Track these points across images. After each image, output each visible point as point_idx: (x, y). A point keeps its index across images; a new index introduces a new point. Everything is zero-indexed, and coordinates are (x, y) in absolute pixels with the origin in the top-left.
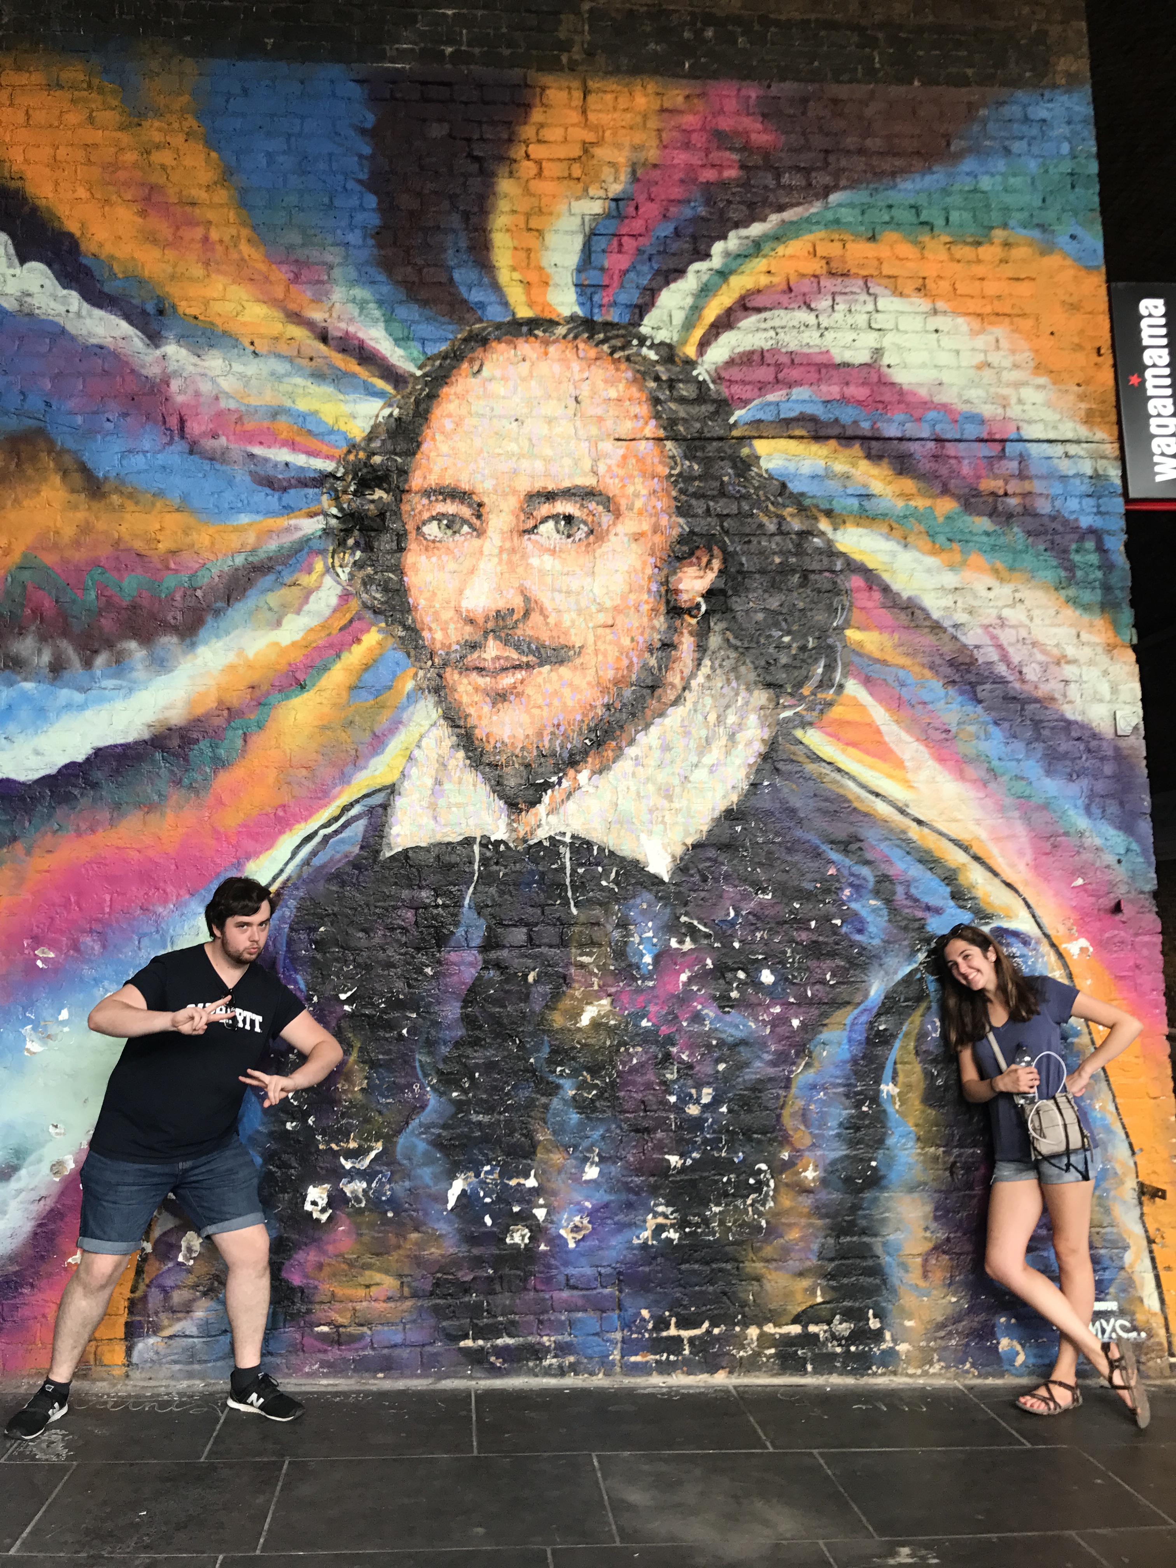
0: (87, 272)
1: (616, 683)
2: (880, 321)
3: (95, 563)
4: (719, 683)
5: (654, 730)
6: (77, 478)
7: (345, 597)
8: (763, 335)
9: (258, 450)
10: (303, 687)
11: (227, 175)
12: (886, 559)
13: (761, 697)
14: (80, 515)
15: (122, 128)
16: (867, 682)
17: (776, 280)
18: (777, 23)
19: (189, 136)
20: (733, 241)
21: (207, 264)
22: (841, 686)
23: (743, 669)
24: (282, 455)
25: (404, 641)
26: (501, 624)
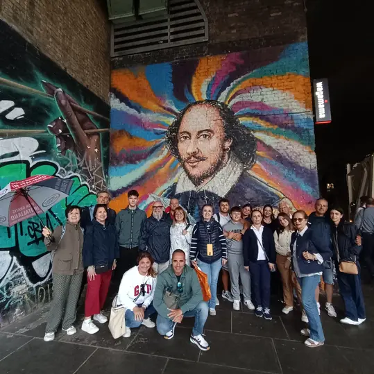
0: (130, 102)
1: (214, 164)
2: (263, 93)
3: (132, 149)
4: (232, 162)
6: (129, 136)
8: (240, 99)
9: (155, 129)
10: (162, 167)
11: (149, 84)
12: (264, 138)
14: (129, 142)
15: (134, 79)
16: (260, 161)
17: (242, 88)
18: (243, 40)
19: (144, 79)
20: (235, 82)
21: (147, 99)
22: (255, 162)
23: (237, 160)
24: (159, 129)
25: (178, 158)
26: (194, 154)
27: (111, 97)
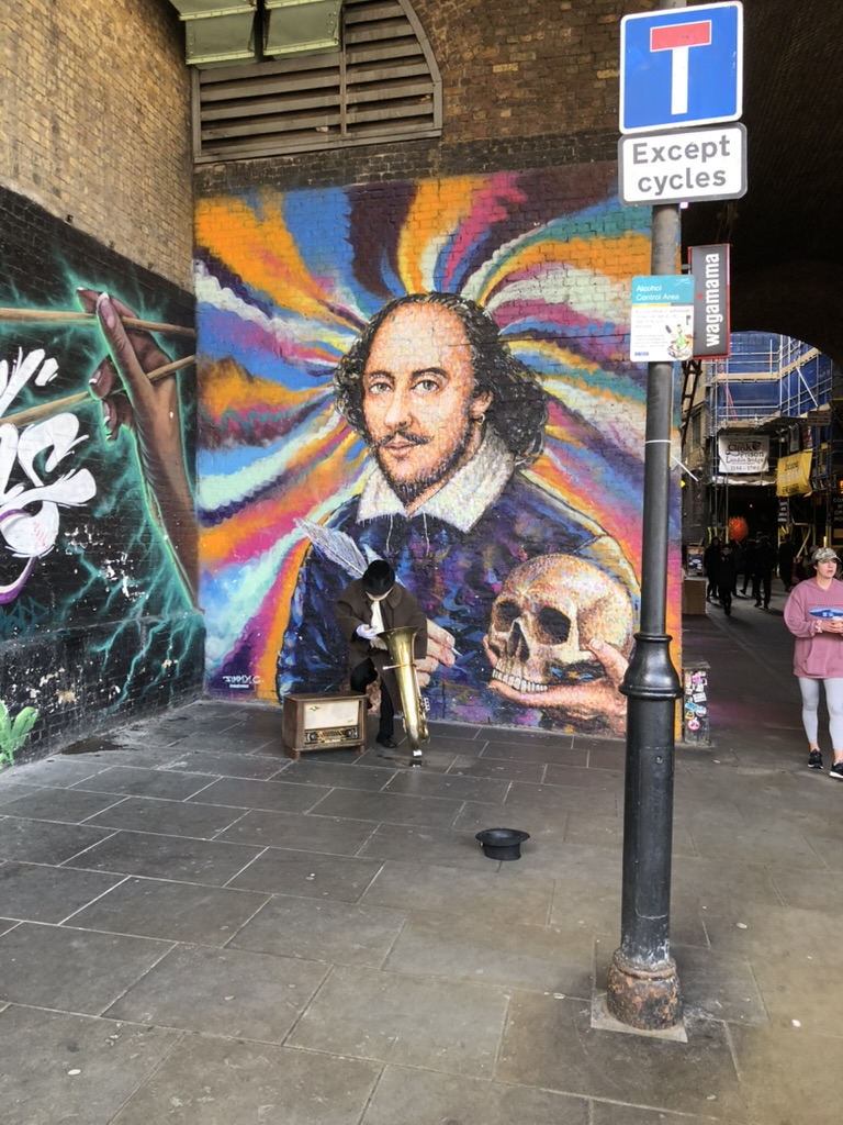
0: (244, 289)
1: (446, 451)
2: (568, 281)
3: (253, 409)
4: (490, 451)
5: (462, 471)
6: (244, 375)
7: (342, 419)
8: (514, 293)
9: (309, 360)
10: (327, 456)
11: (295, 242)
12: (566, 393)
13: (508, 456)
14: (246, 390)
15: (256, 227)
16: (554, 449)
17: (521, 266)
18: (527, 140)
19: (280, 227)
20: (503, 249)
21: (288, 282)
22: (542, 451)
23: (500, 445)
24: (318, 361)
25: (364, 436)
26: (401, 428)
27: (196, 271)
